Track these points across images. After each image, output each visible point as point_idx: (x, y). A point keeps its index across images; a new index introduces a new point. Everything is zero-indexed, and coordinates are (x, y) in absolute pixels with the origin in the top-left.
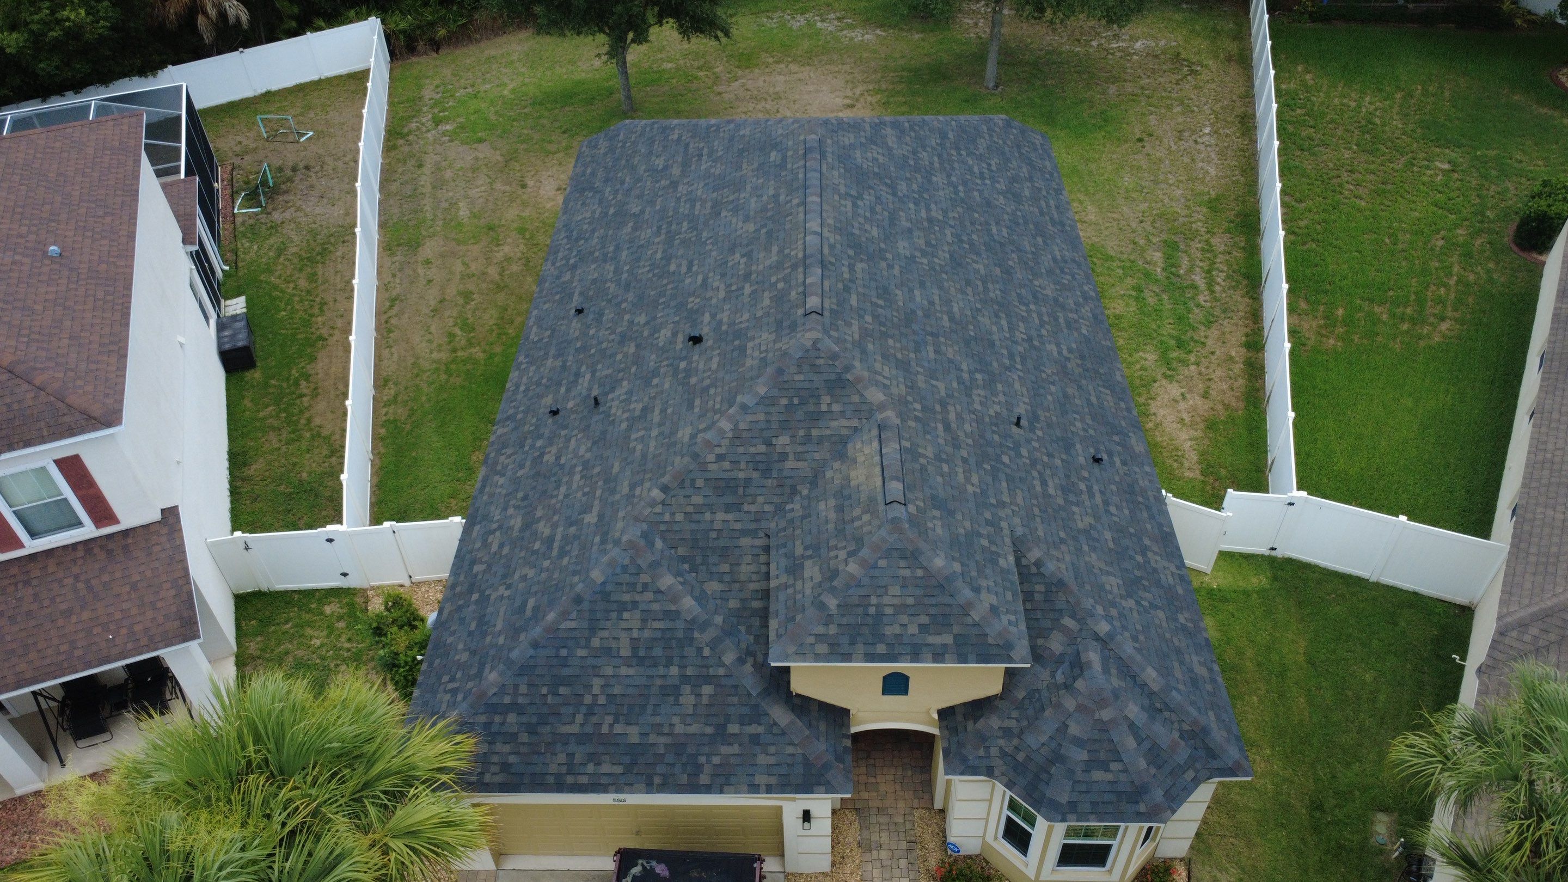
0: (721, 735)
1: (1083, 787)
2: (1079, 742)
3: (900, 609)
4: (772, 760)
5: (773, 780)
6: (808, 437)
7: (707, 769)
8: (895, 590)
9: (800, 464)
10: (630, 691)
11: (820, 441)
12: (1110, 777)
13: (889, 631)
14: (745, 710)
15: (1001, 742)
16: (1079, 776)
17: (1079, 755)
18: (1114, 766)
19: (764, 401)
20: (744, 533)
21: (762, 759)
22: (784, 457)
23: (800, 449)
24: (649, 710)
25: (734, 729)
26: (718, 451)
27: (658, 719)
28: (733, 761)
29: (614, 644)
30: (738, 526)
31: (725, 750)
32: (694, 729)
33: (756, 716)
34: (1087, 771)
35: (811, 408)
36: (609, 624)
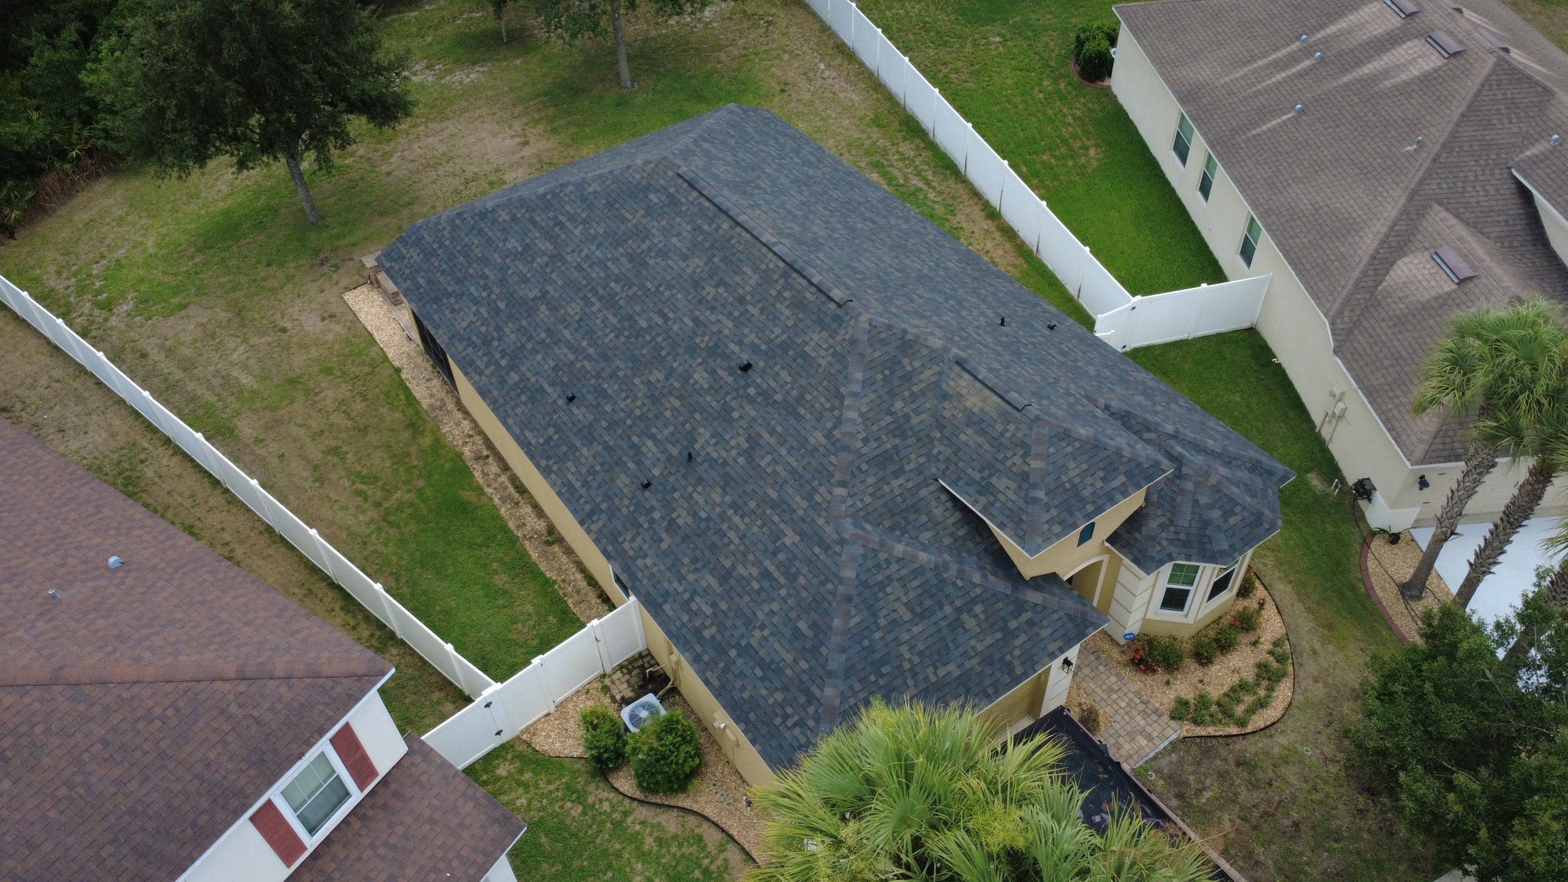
0: (1009, 635)
1: (1230, 533)
2: (1210, 506)
3: (1083, 474)
4: (1050, 630)
5: (1059, 643)
6: (913, 394)
7: (1016, 662)
8: (1071, 465)
9: (923, 417)
10: (930, 641)
11: (923, 393)
12: (1239, 518)
13: (1086, 493)
14: (1012, 607)
15: (1164, 535)
16: (1225, 527)
17: (1216, 514)
18: (1237, 509)
19: (865, 383)
20: (918, 487)
21: (1044, 633)
22: (907, 418)
23: (914, 406)
24: (951, 645)
25: (1013, 624)
26: (860, 436)
27: (961, 650)
28: (1027, 646)
29: (895, 616)
30: (911, 484)
31: (1018, 642)
32: (989, 640)
33: (1020, 607)
34: (1226, 521)
35: (900, 373)
36: (881, 604)
